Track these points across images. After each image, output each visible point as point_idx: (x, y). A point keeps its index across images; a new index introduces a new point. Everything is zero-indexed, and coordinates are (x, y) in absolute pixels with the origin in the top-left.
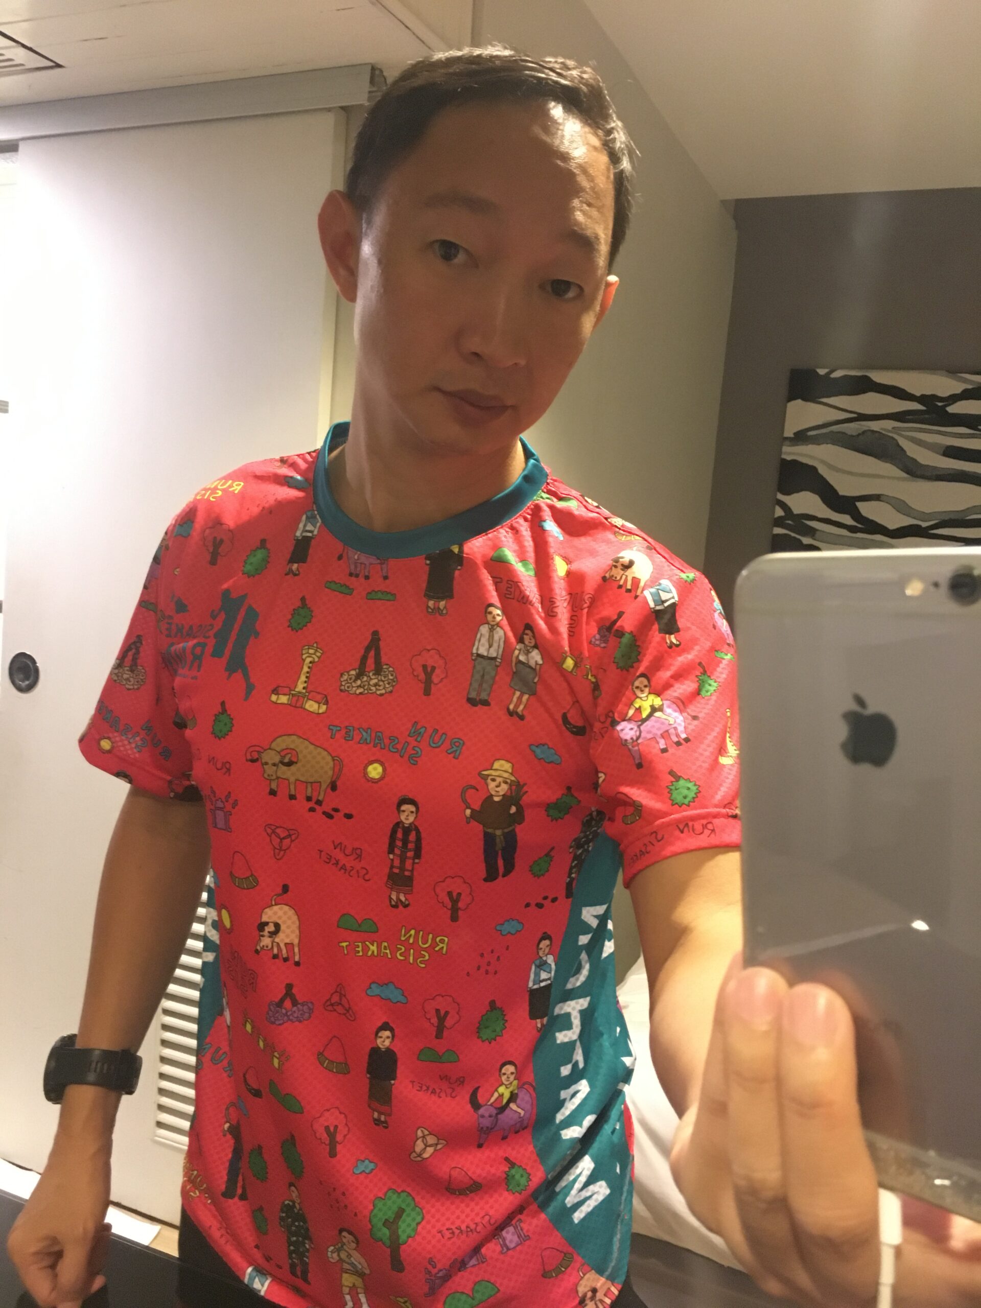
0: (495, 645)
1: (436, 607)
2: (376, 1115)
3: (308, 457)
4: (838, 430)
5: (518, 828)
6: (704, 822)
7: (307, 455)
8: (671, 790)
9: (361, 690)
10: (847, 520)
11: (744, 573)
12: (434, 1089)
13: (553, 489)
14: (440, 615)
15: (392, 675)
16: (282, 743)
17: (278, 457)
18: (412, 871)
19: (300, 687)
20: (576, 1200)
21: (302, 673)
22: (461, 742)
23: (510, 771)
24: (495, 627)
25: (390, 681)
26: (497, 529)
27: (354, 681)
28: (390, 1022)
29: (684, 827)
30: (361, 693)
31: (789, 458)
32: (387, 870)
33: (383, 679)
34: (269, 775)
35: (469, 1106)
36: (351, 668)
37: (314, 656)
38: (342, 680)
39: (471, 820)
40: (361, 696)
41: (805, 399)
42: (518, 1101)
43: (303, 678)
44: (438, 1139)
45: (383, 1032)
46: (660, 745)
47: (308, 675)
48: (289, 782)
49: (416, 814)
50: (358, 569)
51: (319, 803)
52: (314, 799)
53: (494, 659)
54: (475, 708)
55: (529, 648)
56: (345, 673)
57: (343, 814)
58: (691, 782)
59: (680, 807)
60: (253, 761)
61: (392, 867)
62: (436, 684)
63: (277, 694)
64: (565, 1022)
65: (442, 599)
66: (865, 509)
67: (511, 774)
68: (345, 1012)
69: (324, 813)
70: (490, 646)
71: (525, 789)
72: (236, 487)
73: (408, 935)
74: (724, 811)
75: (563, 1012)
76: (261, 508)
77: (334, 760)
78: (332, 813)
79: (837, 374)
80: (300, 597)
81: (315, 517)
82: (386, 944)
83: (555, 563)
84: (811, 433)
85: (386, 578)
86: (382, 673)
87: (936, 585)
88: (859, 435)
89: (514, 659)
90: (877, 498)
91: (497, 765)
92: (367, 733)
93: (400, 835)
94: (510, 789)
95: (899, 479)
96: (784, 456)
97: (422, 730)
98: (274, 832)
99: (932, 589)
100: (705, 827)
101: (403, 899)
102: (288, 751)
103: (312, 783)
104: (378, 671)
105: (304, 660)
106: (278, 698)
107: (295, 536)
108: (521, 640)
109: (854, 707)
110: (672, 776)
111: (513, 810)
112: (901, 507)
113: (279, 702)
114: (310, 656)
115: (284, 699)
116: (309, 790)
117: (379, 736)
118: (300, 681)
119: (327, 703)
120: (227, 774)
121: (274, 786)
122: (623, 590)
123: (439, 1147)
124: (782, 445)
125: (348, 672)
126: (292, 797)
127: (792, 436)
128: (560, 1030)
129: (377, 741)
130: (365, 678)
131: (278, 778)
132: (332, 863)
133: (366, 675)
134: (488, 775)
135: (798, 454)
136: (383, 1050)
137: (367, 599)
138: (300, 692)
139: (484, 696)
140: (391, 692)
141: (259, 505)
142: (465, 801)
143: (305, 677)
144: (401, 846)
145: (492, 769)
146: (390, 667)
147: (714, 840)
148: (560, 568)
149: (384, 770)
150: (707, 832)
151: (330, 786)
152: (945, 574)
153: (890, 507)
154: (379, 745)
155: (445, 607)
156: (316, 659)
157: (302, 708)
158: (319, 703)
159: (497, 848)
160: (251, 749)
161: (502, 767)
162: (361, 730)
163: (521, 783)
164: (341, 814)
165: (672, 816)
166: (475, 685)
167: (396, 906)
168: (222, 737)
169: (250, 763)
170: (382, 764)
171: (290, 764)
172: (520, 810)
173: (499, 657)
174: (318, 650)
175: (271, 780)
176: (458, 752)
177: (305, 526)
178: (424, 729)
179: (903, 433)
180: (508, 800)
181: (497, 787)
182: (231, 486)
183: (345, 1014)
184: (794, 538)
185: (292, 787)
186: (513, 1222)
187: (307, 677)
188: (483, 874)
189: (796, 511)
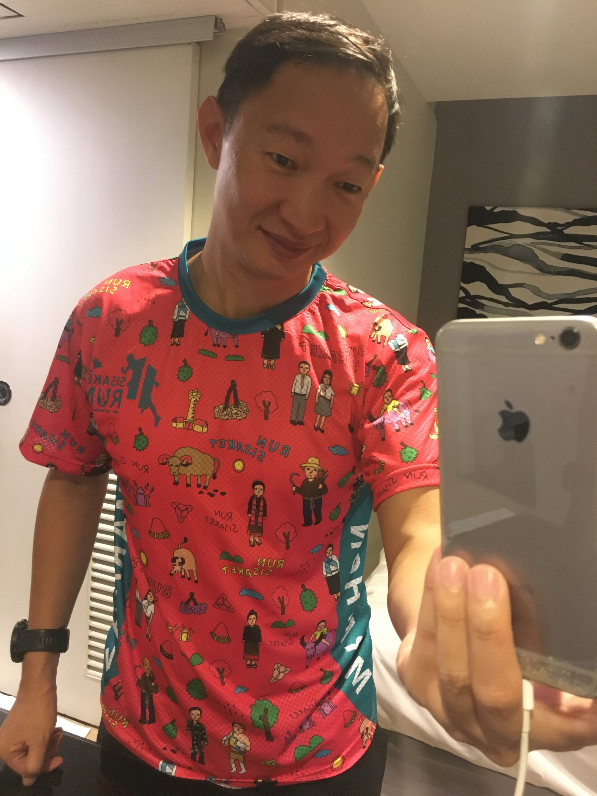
0: (305, 387)
1: (269, 363)
2: (249, 662)
3: (171, 263)
4: (497, 244)
5: (324, 497)
6: (421, 471)
7: (169, 261)
8: (402, 453)
9: (227, 417)
10: (503, 299)
11: (441, 330)
12: (282, 642)
13: (331, 283)
14: (271, 369)
15: (245, 407)
16: (181, 453)
17: (149, 263)
18: (262, 523)
19: (190, 416)
20: (358, 681)
21: (190, 407)
22: (289, 448)
23: (318, 463)
24: (305, 375)
25: (244, 411)
26: (302, 312)
27: (223, 412)
28: (254, 609)
29: (409, 475)
30: (227, 419)
31: (468, 261)
32: (247, 524)
33: (240, 409)
34: (173, 473)
35: (301, 646)
36: (220, 404)
37: (196, 397)
38: (215, 411)
39: (296, 493)
40: (227, 420)
41: (479, 225)
42: (327, 637)
43: (191, 411)
44: (286, 668)
45: (251, 616)
46: (396, 427)
47: (194, 409)
48: (186, 477)
49: (264, 490)
50: (219, 341)
51: (205, 488)
52: (202, 486)
53: (305, 395)
54: (295, 427)
55: (326, 386)
56: (217, 407)
57: (220, 493)
58: (413, 449)
59: (407, 463)
60: (163, 464)
61: (250, 521)
62: (272, 413)
63: (176, 422)
64: (350, 593)
65: (272, 359)
66: (515, 292)
67: (319, 465)
68: (227, 608)
69: (209, 494)
70: (302, 388)
71: (327, 473)
72: (126, 284)
73: (262, 562)
74: (432, 465)
75: (349, 587)
76: (147, 300)
77: (214, 461)
78: (214, 493)
79: (497, 210)
80: (183, 360)
81: (185, 306)
82: (248, 570)
83: (338, 329)
84: (482, 246)
85: (237, 347)
86: (239, 406)
87: (553, 338)
88: (511, 247)
89: (317, 395)
90: (521, 285)
91: (310, 460)
92: (232, 442)
93: (254, 502)
94: (318, 474)
95: (535, 274)
96: (465, 260)
97: (265, 441)
98: (177, 507)
99: (550, 340)
100: (421, 474)
101: (257, 540)
102: (186, 457)
103: (201, 476)
104: (237, 405)
105: (190, 400)
106: (177, 425)
107: (173, 319)
108: (321, 382)
109: (505, 408)
110: (402, 445)
111: (321, 486)
112: (536, 291)
113: (177, 427)
114: (194, 397)
115: (180, 425)
116: (199, 480)
117: (239, 445)
118: (189, 413)
119: (207, 426)
120: (146, 473)
121: (177, 479)
122: (376, 342)
123: (287, 672)
124: (464, 253)
125: (218, 406)
126: (188, 486)
127: (470, 247)
128: (349, 598)
129: (238, 448)
130: (229, 410)
131: (179, 474)
132: (214, 524)
133: (229, 408)
134: (305, 467)
135: (473, 259)
136: (253, 626)
137: (226, 360)
138: (190, 420)
139: (300, 419)
140: (246, 417)
141: (146, 298)
142: (292, 482)
143: (192, 410)
144: (255, 508)
145: (307, 463)
146: (244, 402)
147: (427, 482)
148: (342, 332)
149: (244, 465)
150: (422, 477)
151: (212, 477)
152: (558, 331)
153: (528, 290)
154: (240, 450)
155: (274, 364)
156: (198, 399)
157: (192, 430)
158: (203, 427)
159: (311, 509)
160: (162, 457)
161: (313, 462)
162: (229, 441)
163: (325, 471)
164: (219, 493)
165: (402, 469)
166: (295, 412)
167: (253, 546)
168: (141, 450)
169: (162, 465)
170: (243, 461)
171: (187, 465)
172: (324, 486)
173: (307, 394)
174: (199, 393)
175: (174, 475)
176: (287, 454)
177: (179, 312)
178: (265, 440)
179: (537, 246)
180: (318, 480)
181: (310, 473)
182: (122, 283)
183: (227, 610)
184: (472, 310)
185: (188, 479)
186: (326, 700)
187: (193, 410)
188: (303, 522)
189: (472, 294)
